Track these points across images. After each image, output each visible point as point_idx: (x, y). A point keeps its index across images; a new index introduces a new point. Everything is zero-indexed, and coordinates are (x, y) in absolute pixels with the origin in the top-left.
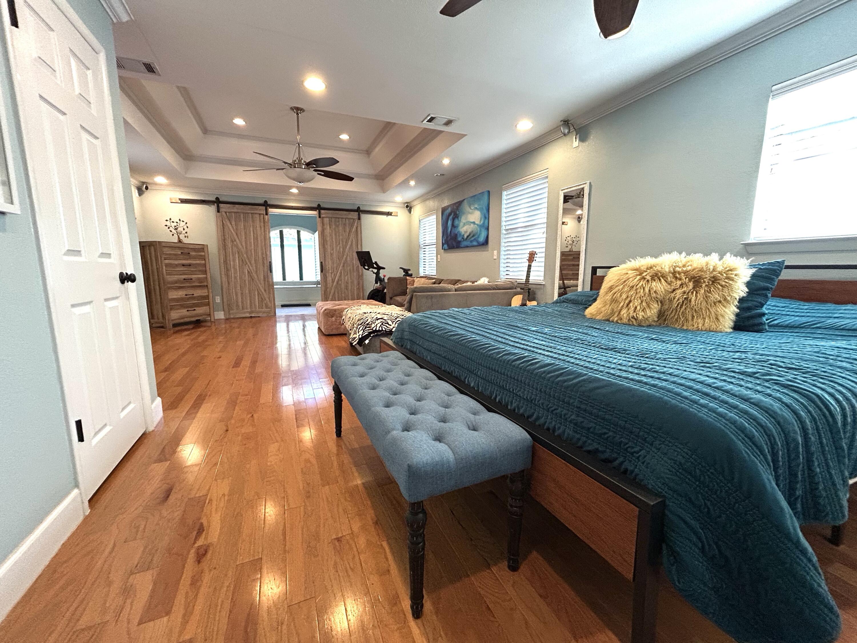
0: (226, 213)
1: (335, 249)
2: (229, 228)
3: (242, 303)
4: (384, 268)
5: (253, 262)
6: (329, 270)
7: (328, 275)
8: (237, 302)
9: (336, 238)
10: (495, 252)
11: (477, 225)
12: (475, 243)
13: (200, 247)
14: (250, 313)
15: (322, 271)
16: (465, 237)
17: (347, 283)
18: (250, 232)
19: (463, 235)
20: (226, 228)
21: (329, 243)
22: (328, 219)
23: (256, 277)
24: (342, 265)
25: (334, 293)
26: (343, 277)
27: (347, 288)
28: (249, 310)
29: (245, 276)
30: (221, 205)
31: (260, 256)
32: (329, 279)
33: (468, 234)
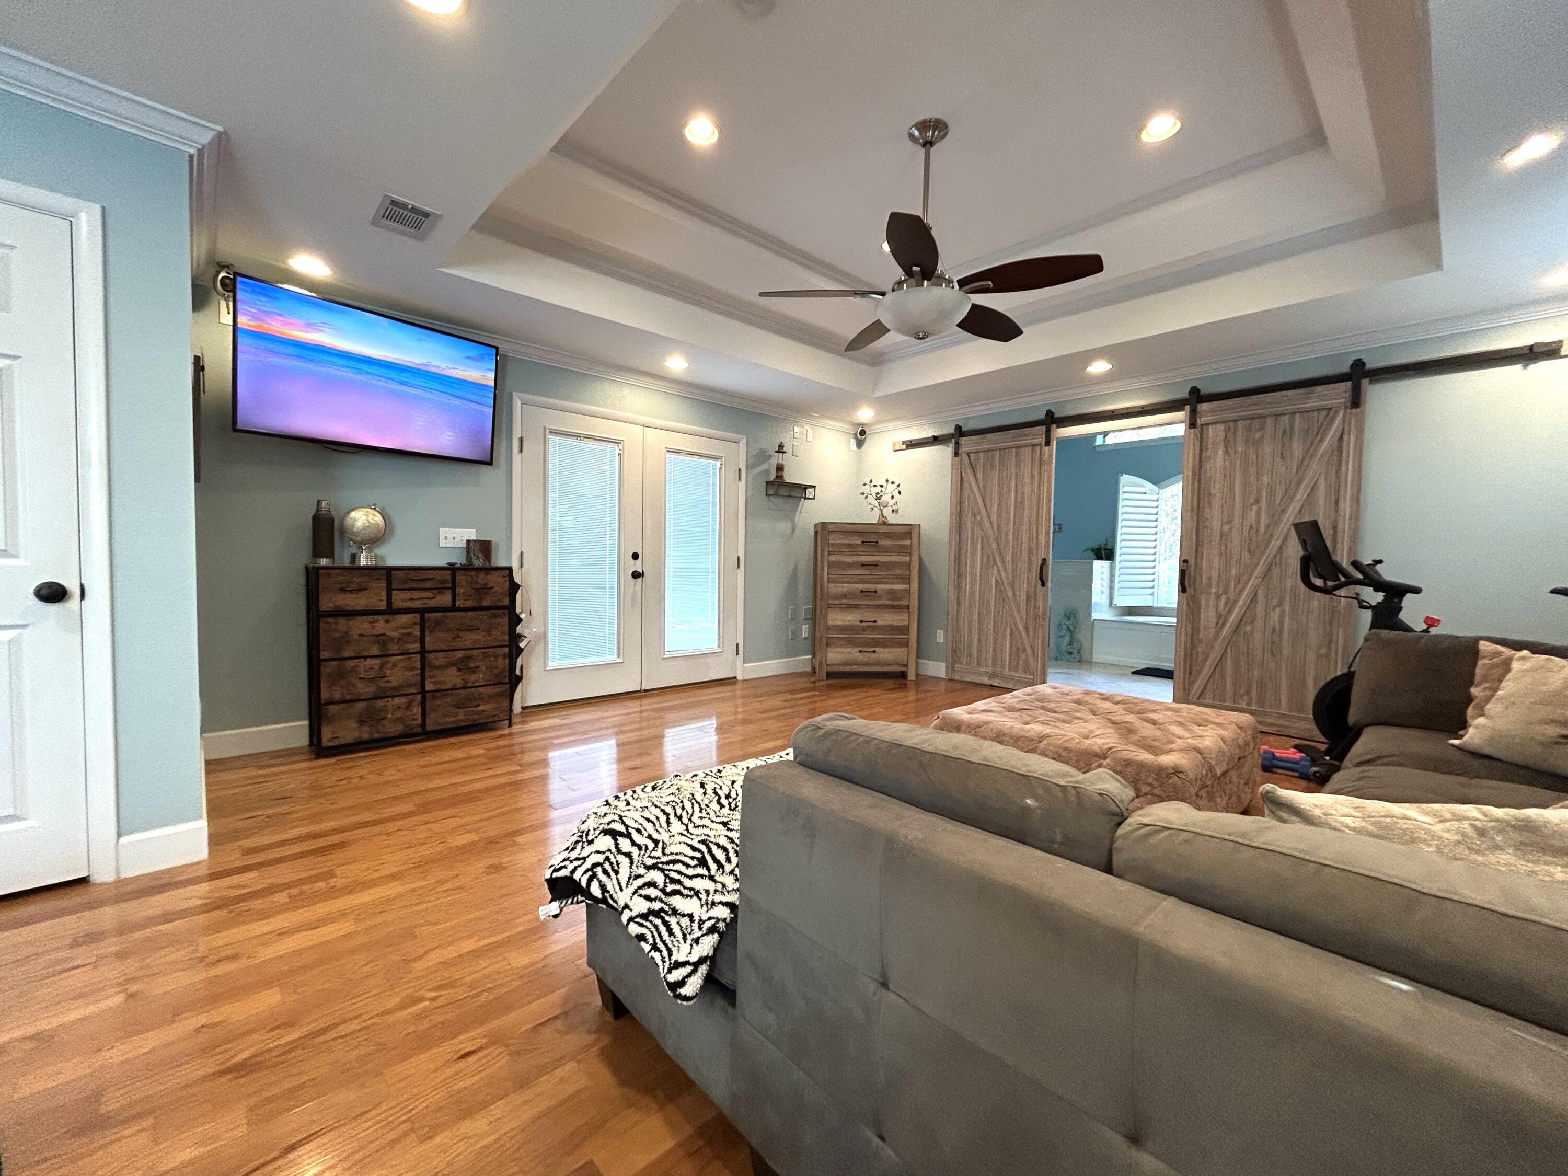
0: (968, 454)
1: (1237, 522)
2: (971, 488)
3: (979, 651)
4: (1417, 591)
5: (1009, 558)
6: (1209, 585)
7: (1203, 602)
8: (970, 646)
9: (1245, 484)
13: (901, 529)
14: (992, 676)
15: (1183, 588)
17: (1277, 632)
18: (1009, 491)
20: (966, 486)
21: (1217, 503)
22: (1221, 427)
23: (1010, 594)
24: (1260, 569)
25: (1221, 660)
26: (1260, 608)
27: (1274, 649)
28: (990, 670)
29: (990, 591)
30: (964, 440)
31: (1025, 546)
32: (1208, 616)
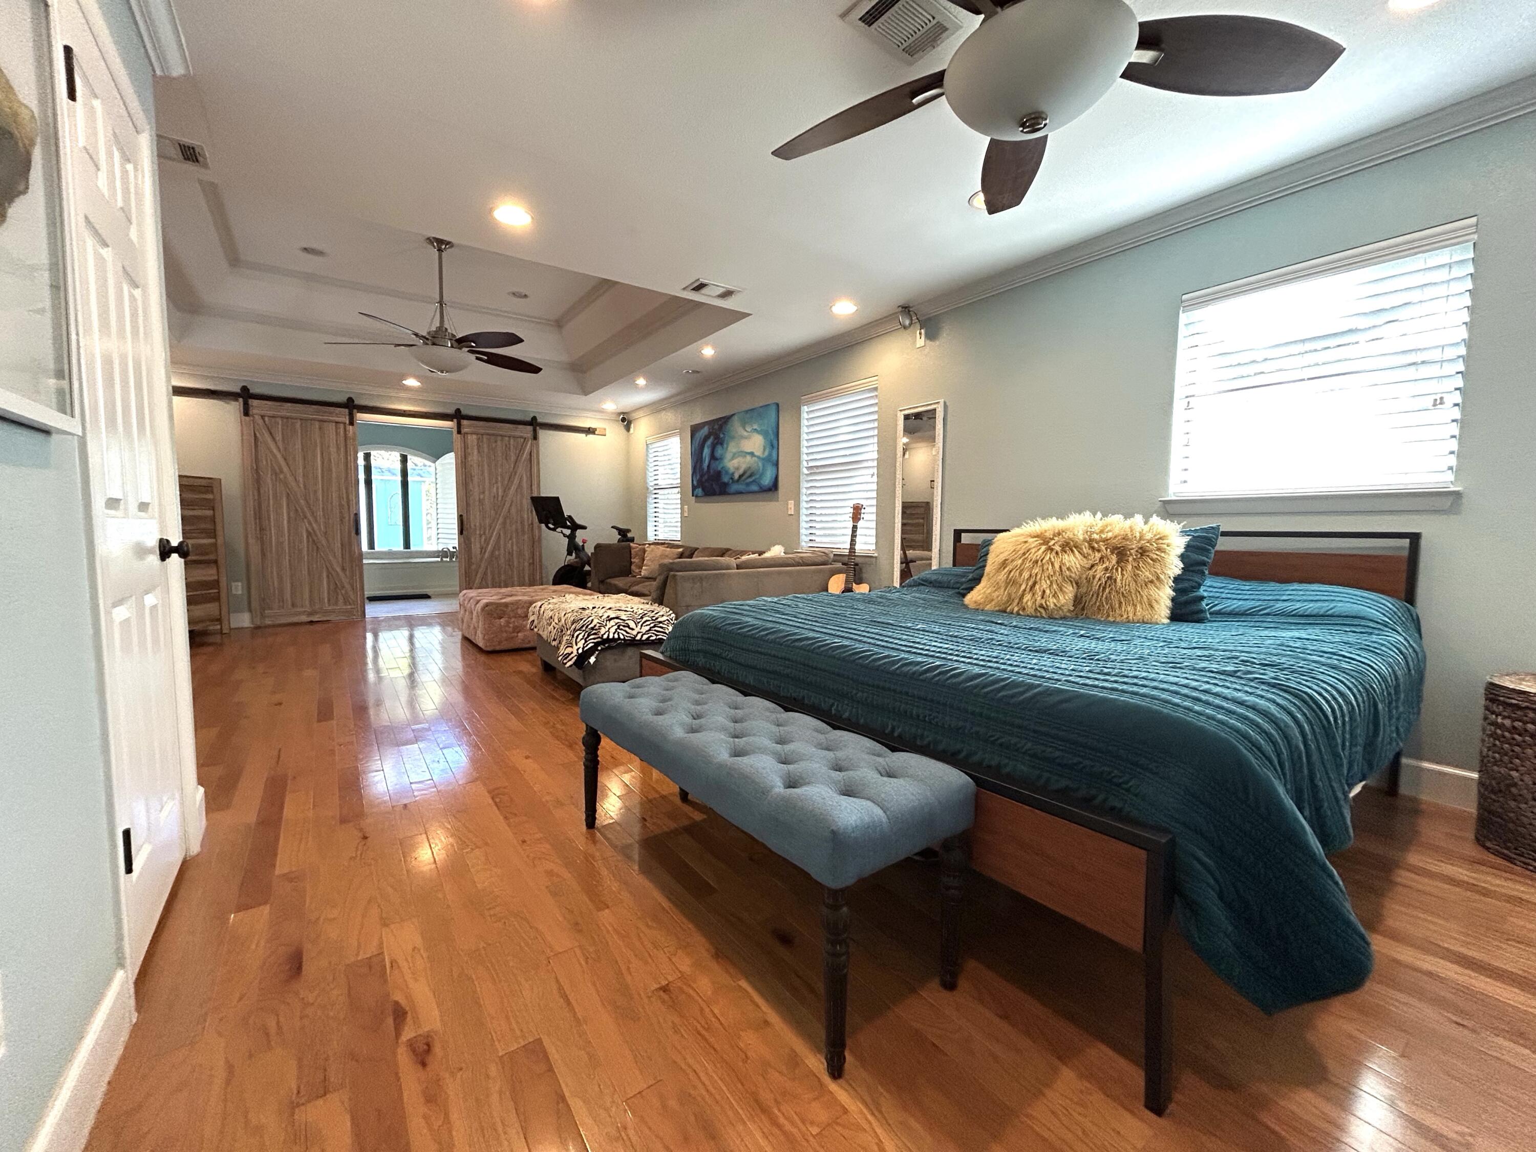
0: (263, 417)
1: (487, 493)
2: (269, 449)
3: (293, 594)
4: (584, 528)
5: (320, 513)
6: (475, 530)
7: (473, 540)
8: (281, 591)
9: (490, 473)
10: (791, 504)
11: (758, 457)
12: (754, 488)
13: (203, 482)
14: (310, 614)
15: (461, 532)
16: (736, 476)
17: (511, 554)
18: (315, 456)
19: (733, 474)
20: (262, 448)
21: (476, 479)
22: (474, 437)
23: (324, 542)
24: (501, 520)
25: (485, 573)
26: (502, 542)
27: (510, 562)
28: (308, 609)
29: (301, 542)
30: (254, 403)
31: (335, 502)
32: (476, 548)
33: (741, 471)
